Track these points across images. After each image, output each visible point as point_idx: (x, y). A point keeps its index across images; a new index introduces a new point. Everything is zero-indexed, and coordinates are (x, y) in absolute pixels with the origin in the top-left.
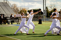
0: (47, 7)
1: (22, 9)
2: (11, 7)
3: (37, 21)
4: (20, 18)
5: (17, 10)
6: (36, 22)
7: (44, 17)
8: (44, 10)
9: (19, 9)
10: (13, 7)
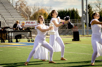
0: (89, 6)
1: (37, 11)
2: (14, 5)
3: (70, 34)
4: (33, 28)
5: (27, 12)
6: (68, 36)
7: (85, 26)
8: (83, 12)
9: (32, 11)
10: (18, 7)
